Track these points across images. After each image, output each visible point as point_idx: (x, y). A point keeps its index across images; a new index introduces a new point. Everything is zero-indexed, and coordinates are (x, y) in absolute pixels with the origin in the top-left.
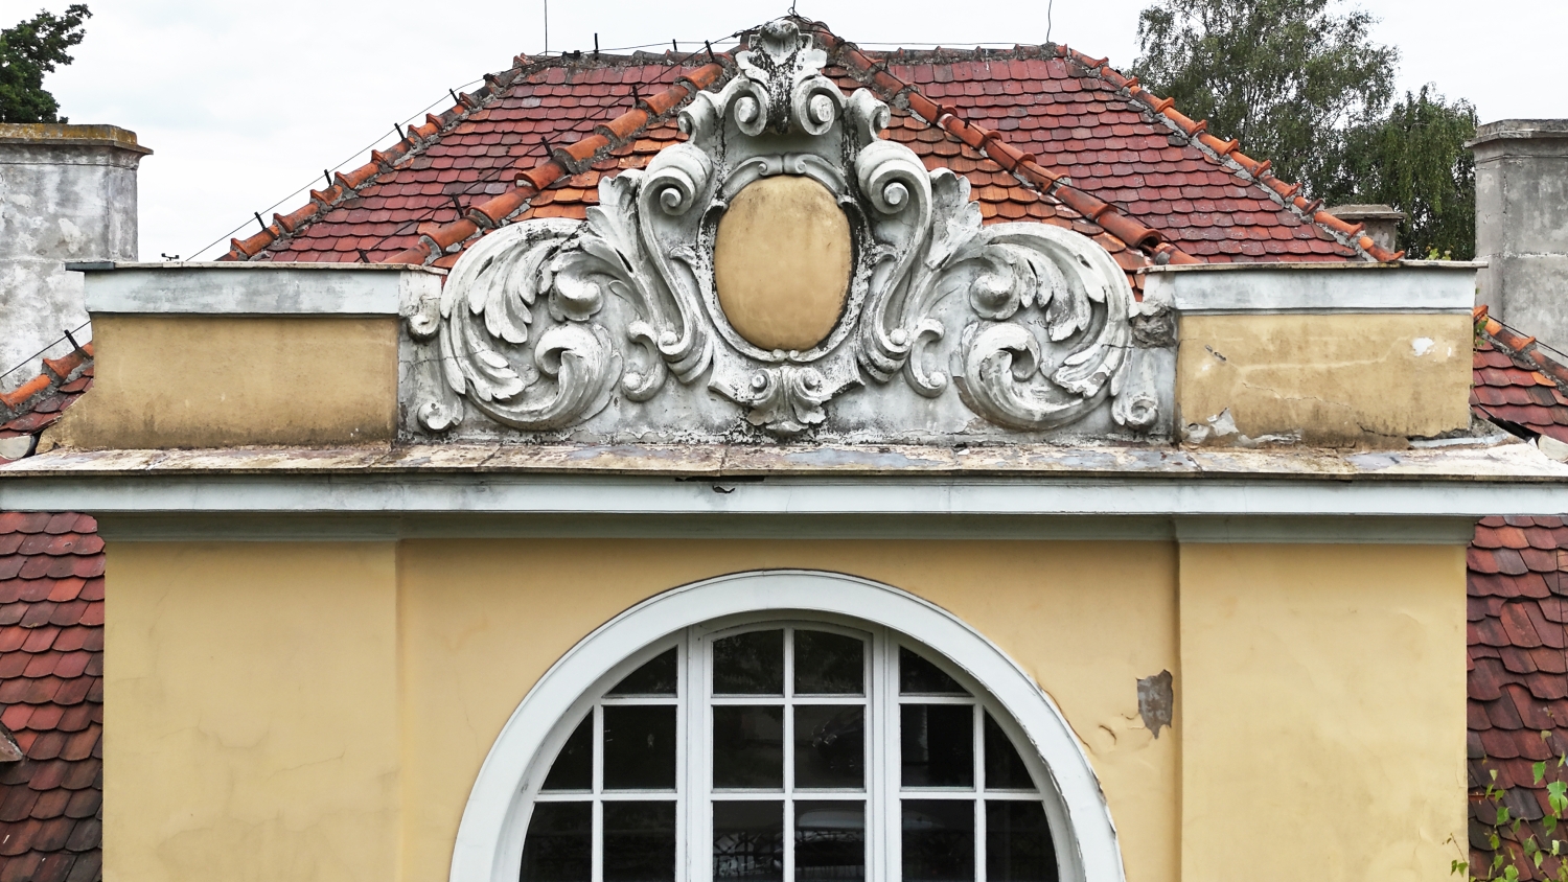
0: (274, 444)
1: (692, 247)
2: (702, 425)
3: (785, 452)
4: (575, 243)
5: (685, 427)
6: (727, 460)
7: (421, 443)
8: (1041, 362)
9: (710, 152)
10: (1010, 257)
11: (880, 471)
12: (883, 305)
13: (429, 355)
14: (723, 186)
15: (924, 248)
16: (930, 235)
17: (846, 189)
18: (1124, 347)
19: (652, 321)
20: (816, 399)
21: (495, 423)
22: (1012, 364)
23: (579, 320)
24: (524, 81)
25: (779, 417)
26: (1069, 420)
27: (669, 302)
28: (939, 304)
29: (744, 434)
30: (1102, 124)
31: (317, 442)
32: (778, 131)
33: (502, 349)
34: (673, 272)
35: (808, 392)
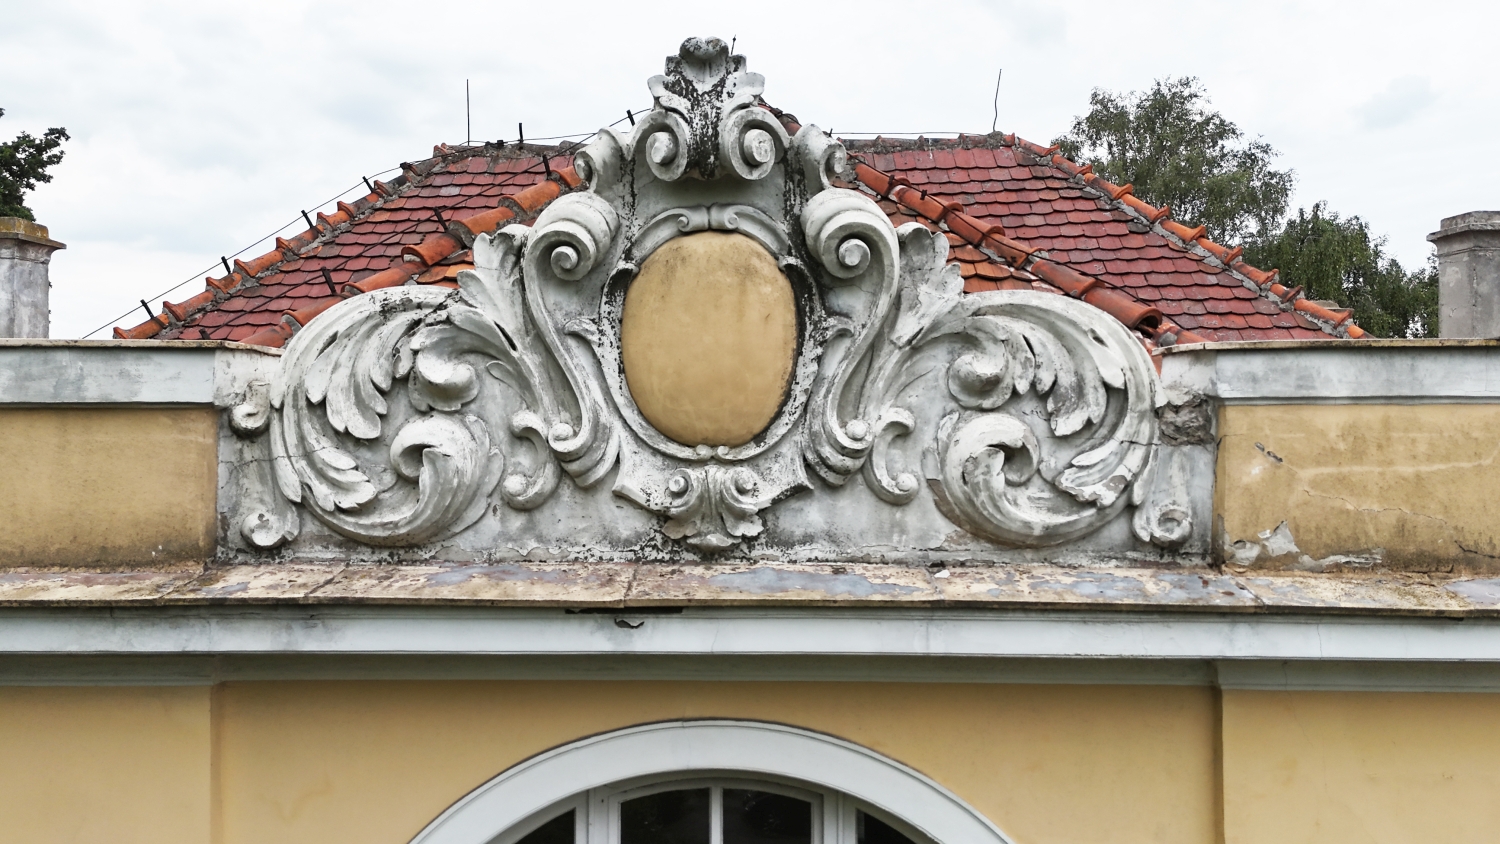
0: (53, 565)
1: (593, 321)
2: (605, 538)
3: (711, 572)
4: (443, 314)
5: (583, 541)
6: (635, 584)
7: (245, 563)
8: (1040, 461)
9: (616, 203)
10: (1001, 331)
11: (835, 602)
12: (836, 390)
13: (257, 454)
14: (633, 244)
15: (889, 322)
16: (897, 304)
17: (790, 248)
18: (1150, 444)
19: (541, 410)
20: (751, 507)
21: (341, 538)
22: (1004, 464)
23: (447, 409)
24: (444, 170)
25: (704, 528)
26: (1078, 534)
27: (563, 388)
28: (908, 390)
29: (658, 550)
30: (1056, 211)
31: (108, 563)
32: (703, 175)
33: (350, 445)
34: (568, 350)
35: (740, 498)
